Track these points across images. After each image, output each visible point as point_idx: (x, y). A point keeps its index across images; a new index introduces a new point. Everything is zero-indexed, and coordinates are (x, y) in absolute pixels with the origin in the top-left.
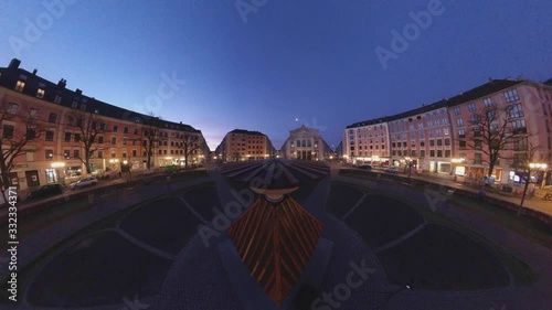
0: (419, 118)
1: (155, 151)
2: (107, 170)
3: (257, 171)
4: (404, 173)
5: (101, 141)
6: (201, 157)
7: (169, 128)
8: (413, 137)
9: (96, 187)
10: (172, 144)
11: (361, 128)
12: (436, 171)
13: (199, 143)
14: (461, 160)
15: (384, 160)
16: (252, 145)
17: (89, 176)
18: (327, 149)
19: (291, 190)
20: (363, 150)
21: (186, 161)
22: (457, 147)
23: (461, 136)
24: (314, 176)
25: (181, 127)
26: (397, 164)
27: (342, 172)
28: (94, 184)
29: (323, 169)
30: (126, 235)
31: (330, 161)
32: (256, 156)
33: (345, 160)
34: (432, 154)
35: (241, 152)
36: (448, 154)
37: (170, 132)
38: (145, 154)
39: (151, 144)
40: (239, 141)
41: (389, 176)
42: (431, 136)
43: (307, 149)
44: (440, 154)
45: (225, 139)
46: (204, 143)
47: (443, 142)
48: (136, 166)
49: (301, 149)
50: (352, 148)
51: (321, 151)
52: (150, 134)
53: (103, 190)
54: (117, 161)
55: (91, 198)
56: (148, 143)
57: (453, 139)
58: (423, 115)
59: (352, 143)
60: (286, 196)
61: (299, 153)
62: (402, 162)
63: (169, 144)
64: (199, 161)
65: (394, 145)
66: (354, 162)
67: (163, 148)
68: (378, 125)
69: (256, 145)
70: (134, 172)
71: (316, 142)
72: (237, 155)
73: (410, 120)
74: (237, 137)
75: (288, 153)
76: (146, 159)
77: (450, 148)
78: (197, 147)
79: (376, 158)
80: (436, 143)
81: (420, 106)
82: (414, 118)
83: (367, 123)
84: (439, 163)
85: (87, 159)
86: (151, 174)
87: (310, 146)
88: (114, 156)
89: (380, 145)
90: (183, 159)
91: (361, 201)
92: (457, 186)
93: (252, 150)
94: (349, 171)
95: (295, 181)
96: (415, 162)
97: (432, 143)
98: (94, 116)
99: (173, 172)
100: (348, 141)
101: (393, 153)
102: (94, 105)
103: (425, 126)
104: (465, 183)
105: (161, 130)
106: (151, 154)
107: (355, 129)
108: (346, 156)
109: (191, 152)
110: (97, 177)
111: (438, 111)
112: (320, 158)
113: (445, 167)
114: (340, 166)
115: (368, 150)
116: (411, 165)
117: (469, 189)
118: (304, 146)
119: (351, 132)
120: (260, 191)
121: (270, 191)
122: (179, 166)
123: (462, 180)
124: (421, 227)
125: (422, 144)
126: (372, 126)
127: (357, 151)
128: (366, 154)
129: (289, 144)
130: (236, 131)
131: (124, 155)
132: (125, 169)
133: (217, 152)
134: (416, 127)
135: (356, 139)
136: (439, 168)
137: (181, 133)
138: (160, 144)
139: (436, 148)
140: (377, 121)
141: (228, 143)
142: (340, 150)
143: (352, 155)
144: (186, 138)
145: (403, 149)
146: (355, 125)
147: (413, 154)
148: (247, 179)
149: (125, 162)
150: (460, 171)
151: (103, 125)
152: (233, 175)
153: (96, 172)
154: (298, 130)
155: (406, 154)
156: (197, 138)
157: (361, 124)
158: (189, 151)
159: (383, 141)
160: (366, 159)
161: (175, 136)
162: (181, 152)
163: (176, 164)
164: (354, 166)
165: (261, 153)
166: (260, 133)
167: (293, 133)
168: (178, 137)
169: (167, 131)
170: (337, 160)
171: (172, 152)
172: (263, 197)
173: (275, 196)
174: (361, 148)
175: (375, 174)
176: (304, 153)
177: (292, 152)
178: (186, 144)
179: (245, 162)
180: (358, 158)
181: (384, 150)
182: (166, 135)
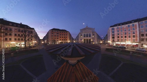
1: (2, 39)
3: (65, 48)
6: (34, 42)
10: (15, 35)
11: (119, 27)
13: (33, 35)
15: (135, 44)
16: (62, 36)
18: (99, 38)
19: (81, 58)
20: (120, 38)
24: (92, 52)
25: (21, 25)
26: (145, 46)
27: (107, 49)
29: (97, 48)
31: (101, 44)
32: (63, 41)
33: (109, 44)
35: (56, 39)
37: (13, 28)
40: (55, 34)
43: (89, 38)
45: (48, 33)
49: (86, 38)
50: (113, 38)
51: (96, 39)
59: (113, 35)
60: (78, 61)
61: (85, 40)
63: (13, 35)
64: (34, 44)
65: (143, 35)
66: (114, 45)
67: (8, 37)
68: (131, 24)
69: (64, 36)
71: (93, 35)
72: (54, 41)
74: (54, 32)
75: (80, 40)
78: (32, 37)
79: (128, 43)
83: (123, 24)
87: (90, 36)
89: (132, 35)
90: (24, 43)
91: (120, 66)
93: (62, 39)
95: (83, 53)
99: (16, 51)
100: (111, 34)
101: (142, 40)
107: (115, 28)
108: (110, 42)
109: (28, 40)
112: (95, 42)
114: (106, 47)
115: (124, 38)
118: (87, 36)
119: (113, 29)
120: (66, 59)
121: (70, 59)
122: (21, 47)
126: (127, 25)
127: (116, 39)
128: (122, 41)
129: (80, 36)
130: (54, 29)
133: (44, 40)
135: (116, 33)
137: (21, 29)
138: (6, 35)
140: (130, 22)
141: (50, 34)
142: (106, 38)
143: (113, 41)
144: (25, 32)
146: (116, 25)
148: (59, 53)
154: (84, 29)
156: (32, 32)
157: (119, 25)
158: (27, 39)
159: (134, 33)
160: (122, 43)
161: (18, 30)
162: (22, 40)
163: (18, 46)
164: (114, 47)
165: (66, 40)
166: (66, 31)
167: (82, 30)
168: (19, 31)
169: (12, 27)
170: (104, 43)
171: (15, 40)
172: (67, 62)
173: (73, 61)
174: (118, 37)
175: (129, 52)
176: (87, 40)
177: (81, 40)
178: (25, 35)
179: (58, 44)
180: (117, 43)
181: (135, 38)
182: (11, 30)
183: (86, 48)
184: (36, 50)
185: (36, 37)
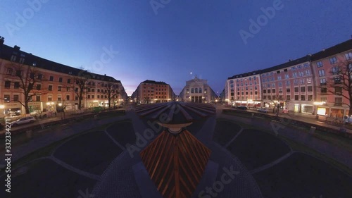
0: (286, 70)
1: (85, 96)
2: (44, 110)
3: (163, 110)
4: (273, 113)
5: (39, 88)
6: (121, 100)
7: (96, 79)
8: (280, 85)
9: (35, 124)
10: (99, 91)
11: (239, 79)
12: (300, 111)
13: (119, 90)
14: (322, 103)
15: (257, 103)
16: (158, 91)
17: (29, 115)
18: (214, 95)
19: (187, 125)
20: (241, 95)
21: (109, 104)
22: (319, 92)
23: (321, 84)
24: (204, 115)
25: (105, 78)
26: (267, 106)
27: (224, 111)
28: (32, 122)
29: (210, 109)
30: (59, 162)
31: (216, 103)
32: (161, 100)
33: (227, 102)
34: (297, 98)
35: (150, 97)
36: (310, 98)
38: (77, 98)
39: (82, 91)
40: (149, 89)
41: (261, 116)
42: (296, 84)
43: (199, 95)
44: (303, 98)
45: (138, 87)
46: (123, 90)
47: (306, 89)
48: (70, 107)
49: (194, 95)
50: (232, 94)
51: (209, 96)
52: (81, 83)
53: (39, 127)
54: (53, 103)
55: (29, 133)
56: (79, 90)
57: (315, 87)
58: (289, 68)
59: (232, 90)
60: (183, 129)
61: (193, 97)
62: (271, 104)
63: (96, 91)
64: (120, 104)
65: (265, 91)
66: (234, 104)
67: (91, 94)
68: (252, 77)
69: (161, 91)
70: (67, 112)
71: (206, 90)
72: (148, 99)
73: (279, 72)
74: (148, 86)
75: (185, 98)
76: (78, 102)
77: (312, 93)
78: (118, 93)
79: (250, 101)
80: (300, 90)
81: (288, 61)
82: (282, 70)
83: (244, 75)
84: (303, 106)
85: (26, 102)
86: (81, 114)
87: (200, 92)
88: (50, 100)
89: (254, 91)
90: (107, 102)
92: (320, 123)
93: (158, 95)
94: (230, 111)
95: (190, 118)
96: (282, 104)
97: (297, 90)
98: (32, 68)
99: (99, 112)
100: (229, 89)
101: (264, 98)
102: (30, 59)
103: (291, 76)
104: (326, 121)
105: (90, 80)
106: (81, 98)
107: (235, 80)
108: (228, 100)
109: (113, 97)
110: (35, 116)
111: (302, 65)
112: (208, 101)
113: (307, 108)
114: (223, 107)
115: (245, 95)
116: (278, 106)
117: (330, 126)
118: (196, 92)
119: (232, 82)
120: (165, 126)
121: (171, 125)
122: (104, 107)
123: (324, 118)
124: (288, 155)
125: (288, 91)
126: (248, 77)
127: (236, 95)
128: (243, 99)
129: (185, 91)
130: (147, 81)
131: (59, 99)
132: (60, 110)
133: (133, 97)
134: (283, 78)
135: (235, 87)
136: (303, 109)
137: (105, 83)
138: (89, 91)
139: (300, 94)
140: (251, 74)
141: (141, 90)
142: (223, 95)
143: (232, 99)
144: (109, 86)
145: (272, 94)
146: (234, 77)
147: (280, 98)
148: (155, 117)
149: (60, 105)
150: (322, 112)
151: (40, 76)
152: (144, 114)
153: (34, 113)
154: (192, 81)
155: (274, 98)
156: (117, 86)
157: (239, 76)
158: (111, 96)
159: (256, 89)
160: (243, 102)
161: (101, 85)
162: (106, 97)
163: (101, 105)
164: (234, 107)
165: (165, 97)
166: (164, 83)
167: (189, 83)
168: (103, 86)
169: (95, 81)
170: (220, 102)
171: (98, 97)
172: (167, 130)
173: (175, 129)
174: (239, 93)
175: (250, 113)
176: (197, 97)
177: (188, 97)
178: (109, 91)
179: (153, 104)
180: (237, 102)
181: (257, 95)
182: (94, 84)
183: (195, 111)
184: (123, 113)
185: (123, 93)
